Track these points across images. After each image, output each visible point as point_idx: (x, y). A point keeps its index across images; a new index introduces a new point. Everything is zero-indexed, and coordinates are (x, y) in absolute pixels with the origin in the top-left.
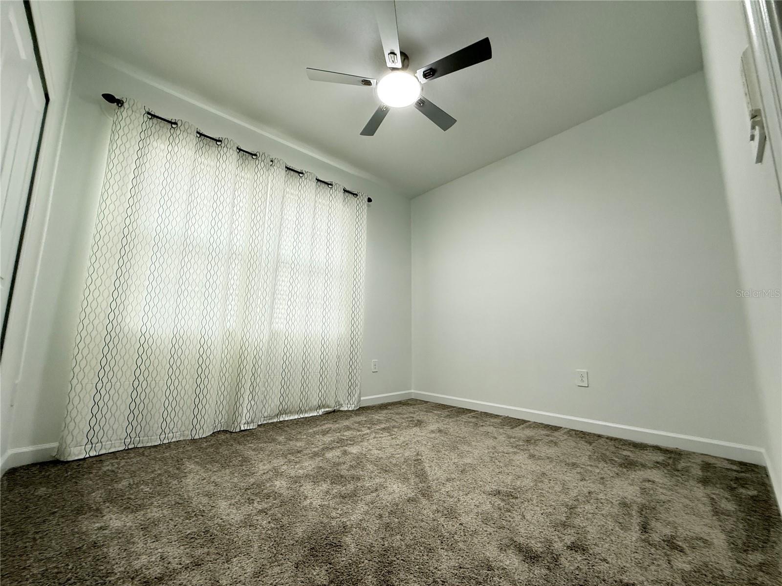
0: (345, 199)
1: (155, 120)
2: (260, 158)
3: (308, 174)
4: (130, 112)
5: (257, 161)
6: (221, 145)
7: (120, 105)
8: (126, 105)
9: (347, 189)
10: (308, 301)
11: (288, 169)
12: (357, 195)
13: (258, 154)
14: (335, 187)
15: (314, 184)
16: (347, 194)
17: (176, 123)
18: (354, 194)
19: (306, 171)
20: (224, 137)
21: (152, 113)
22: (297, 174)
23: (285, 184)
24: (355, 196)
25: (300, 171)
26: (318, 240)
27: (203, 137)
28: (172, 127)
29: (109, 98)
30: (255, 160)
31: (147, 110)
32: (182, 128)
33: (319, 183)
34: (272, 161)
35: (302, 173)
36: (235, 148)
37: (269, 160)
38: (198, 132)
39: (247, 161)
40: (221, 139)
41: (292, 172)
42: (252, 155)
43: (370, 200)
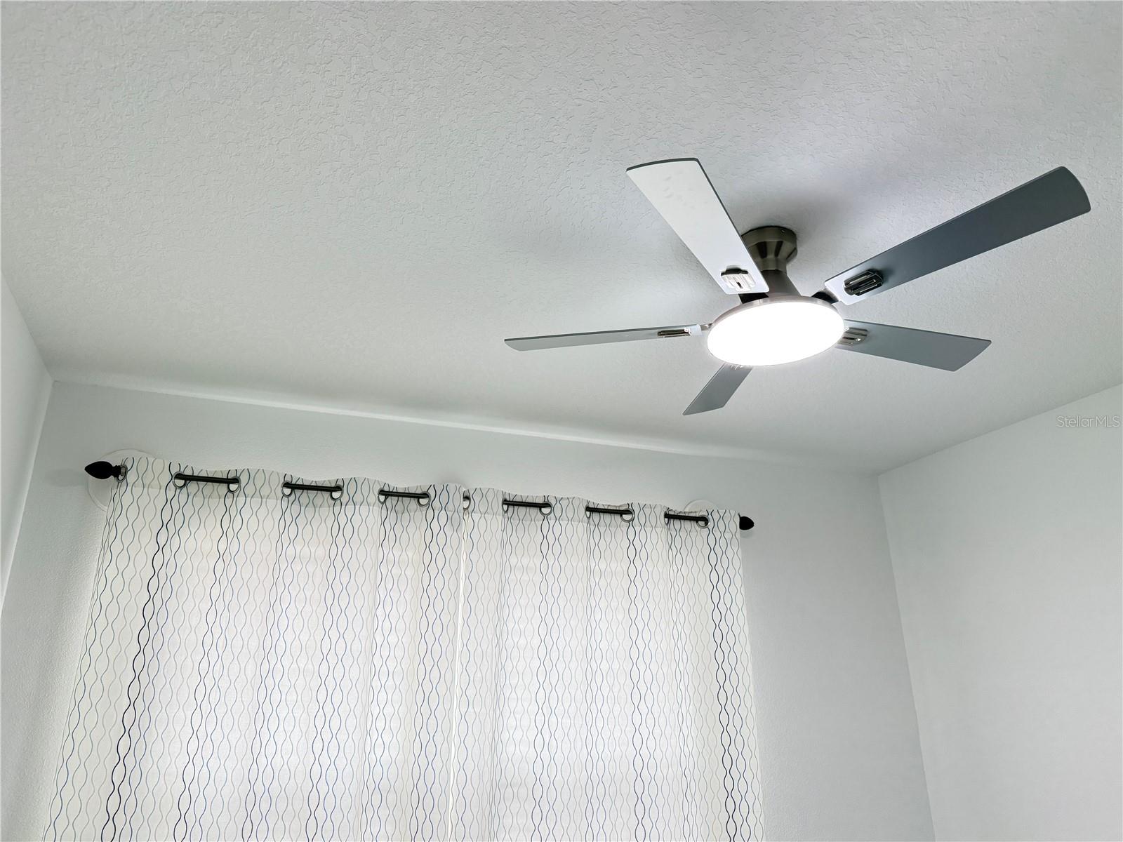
0: (673, 540)
1: (193, 486)
2: (436, 504)
3: (564, 503)
4: (138, 490)
5: (430, 511)
6: (340, 498)
7: (120, 477)
8: (131, 477)
9: (677, 508)
11: (509, 503)
12: (705, 519)
13: (432, 493)
14: (640, 517)
15: (581, 528)
16: (677, 523)
17: (236, 480)
18: (696, 519)
19: (559, 496)
20: (347, 477)
21: (189, 472)
22: (534, 511)
23: (504, 547)
24: (702, 523)
25: (541, 501)
26: (605, 689)
27: (298, 492)
28: (230, 490)
29: (101, 470)
30: (425, 508)
31: (175, 470)
32: (250, 490)
33: (596, 516)
34: (467, 498)
35: (547, 505)
36: (373, 497)
37: (458, 498)
38: (287, 485)
39: (406, 514)
40: (340, 483)
41: (522, 510)
42: (417, 497)
43: (746, 524)
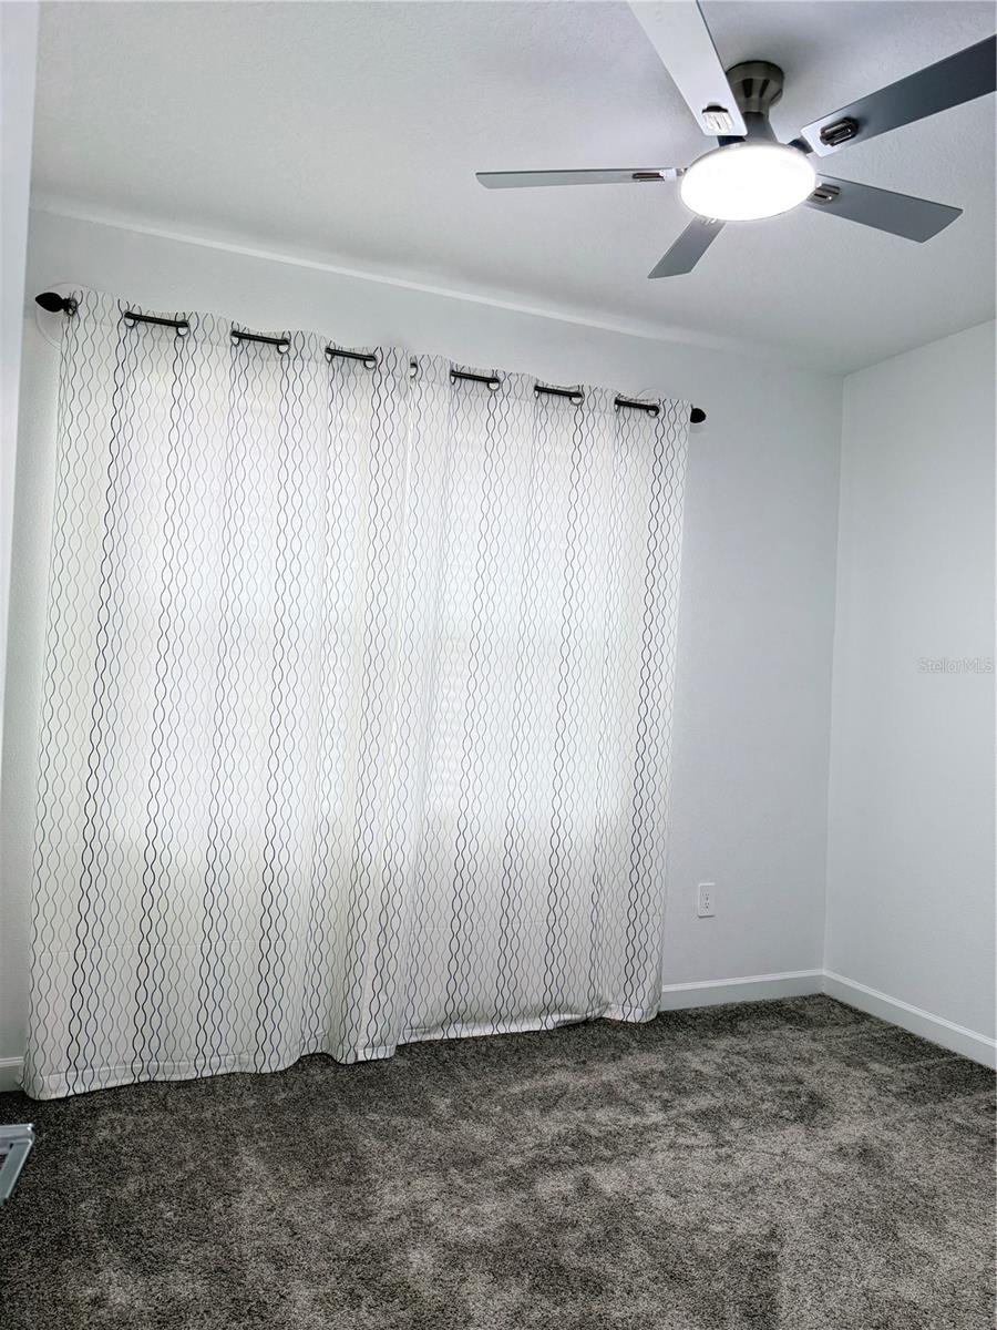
0: (621, 428)
1: (142, 326)
2: (383, 368)
3: (513, 379)
4: (90, 326)
5: (377, 374)
6: (287, 352)
7: (71, 312)
8: (82, 310)
9: (628, 395)
10: (515, 735)
11: (457, 375)
12: (655, 409)
13: (378, 355)
14: (589, 401)
15: (529, 407)
16: (627, 411)
17: (185, 324)
18: (647, 408)
19: (508, 372)
20: (293, 331)
21: (136, 312)
22: (481, 386)
23: (450, 422)
24: (652, 413)
25: (489, 376)
26: (541, 565)
27: (246, 342)
28: (179, 335)
29: (51, 302)
30: (372, 372)
31: (124, 309)
32: (199, 335)
33: (544, 397)
34: (414, 365)
35: (495, 380)
36: (321, 354)
37: (405, 364)
38: (235, 333)
39: (352, 377)
40: (287, 336)
41: (470, 383)
42: (364, 359)
43: (697, 416)
